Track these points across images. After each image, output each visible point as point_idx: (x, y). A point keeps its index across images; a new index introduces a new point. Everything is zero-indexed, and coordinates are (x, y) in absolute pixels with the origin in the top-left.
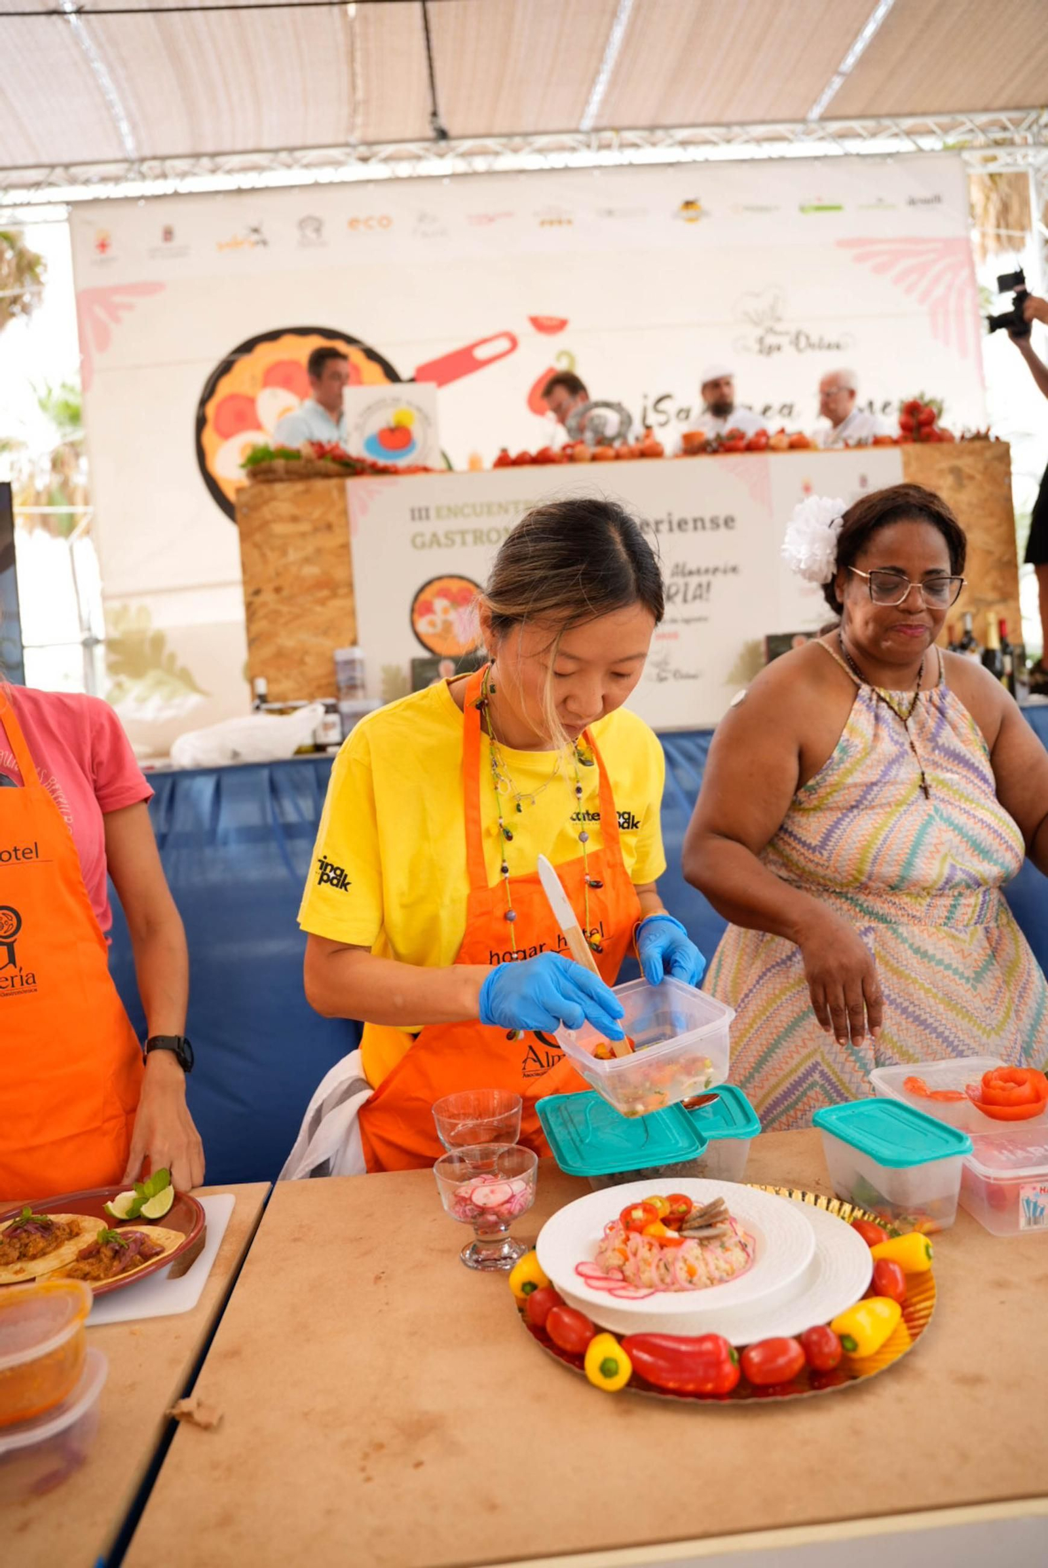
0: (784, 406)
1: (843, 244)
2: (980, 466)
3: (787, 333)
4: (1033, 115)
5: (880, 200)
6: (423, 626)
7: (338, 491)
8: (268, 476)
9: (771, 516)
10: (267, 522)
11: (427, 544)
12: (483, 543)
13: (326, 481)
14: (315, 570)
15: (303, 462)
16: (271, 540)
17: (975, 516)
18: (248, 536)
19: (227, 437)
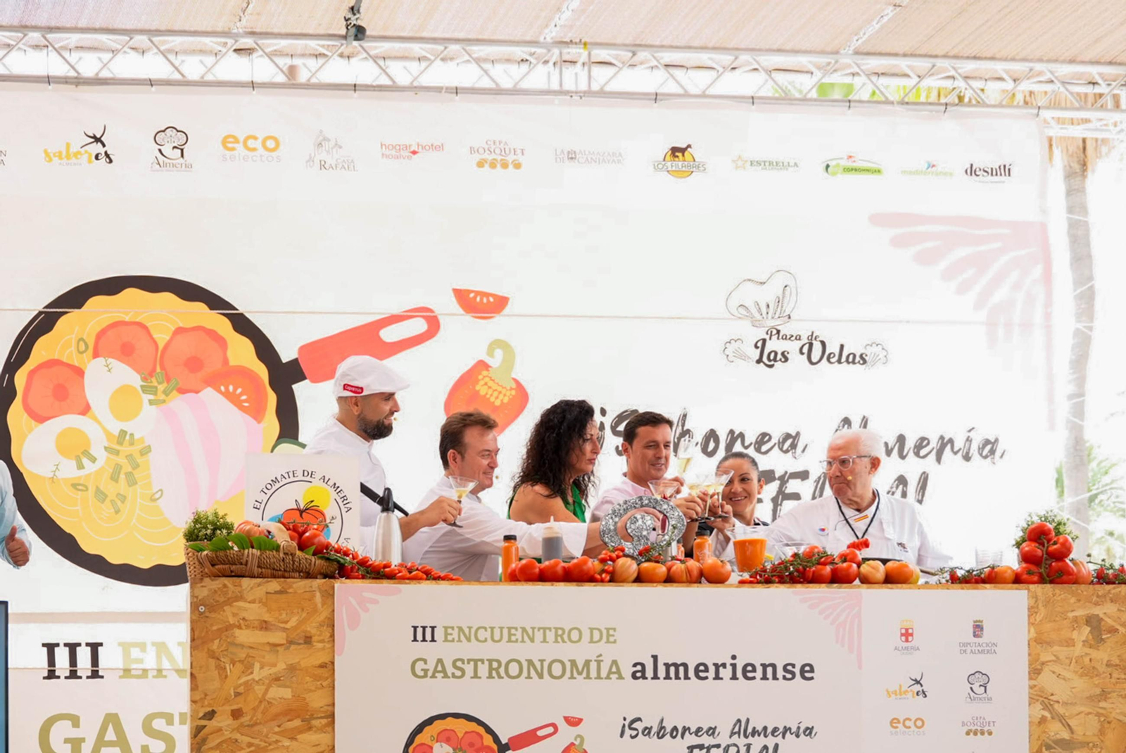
0: (788, 436)
7: (323, 596)
8: (233, 567)
9: (860, 667)
10: (229, 627)
11: (430, 674)
12: (500, 677)
13: (308, 582)
14: (287, 693)
15: (282, 555)
16: (232, 649)
17: (1113, 680)
18: (203, 643)
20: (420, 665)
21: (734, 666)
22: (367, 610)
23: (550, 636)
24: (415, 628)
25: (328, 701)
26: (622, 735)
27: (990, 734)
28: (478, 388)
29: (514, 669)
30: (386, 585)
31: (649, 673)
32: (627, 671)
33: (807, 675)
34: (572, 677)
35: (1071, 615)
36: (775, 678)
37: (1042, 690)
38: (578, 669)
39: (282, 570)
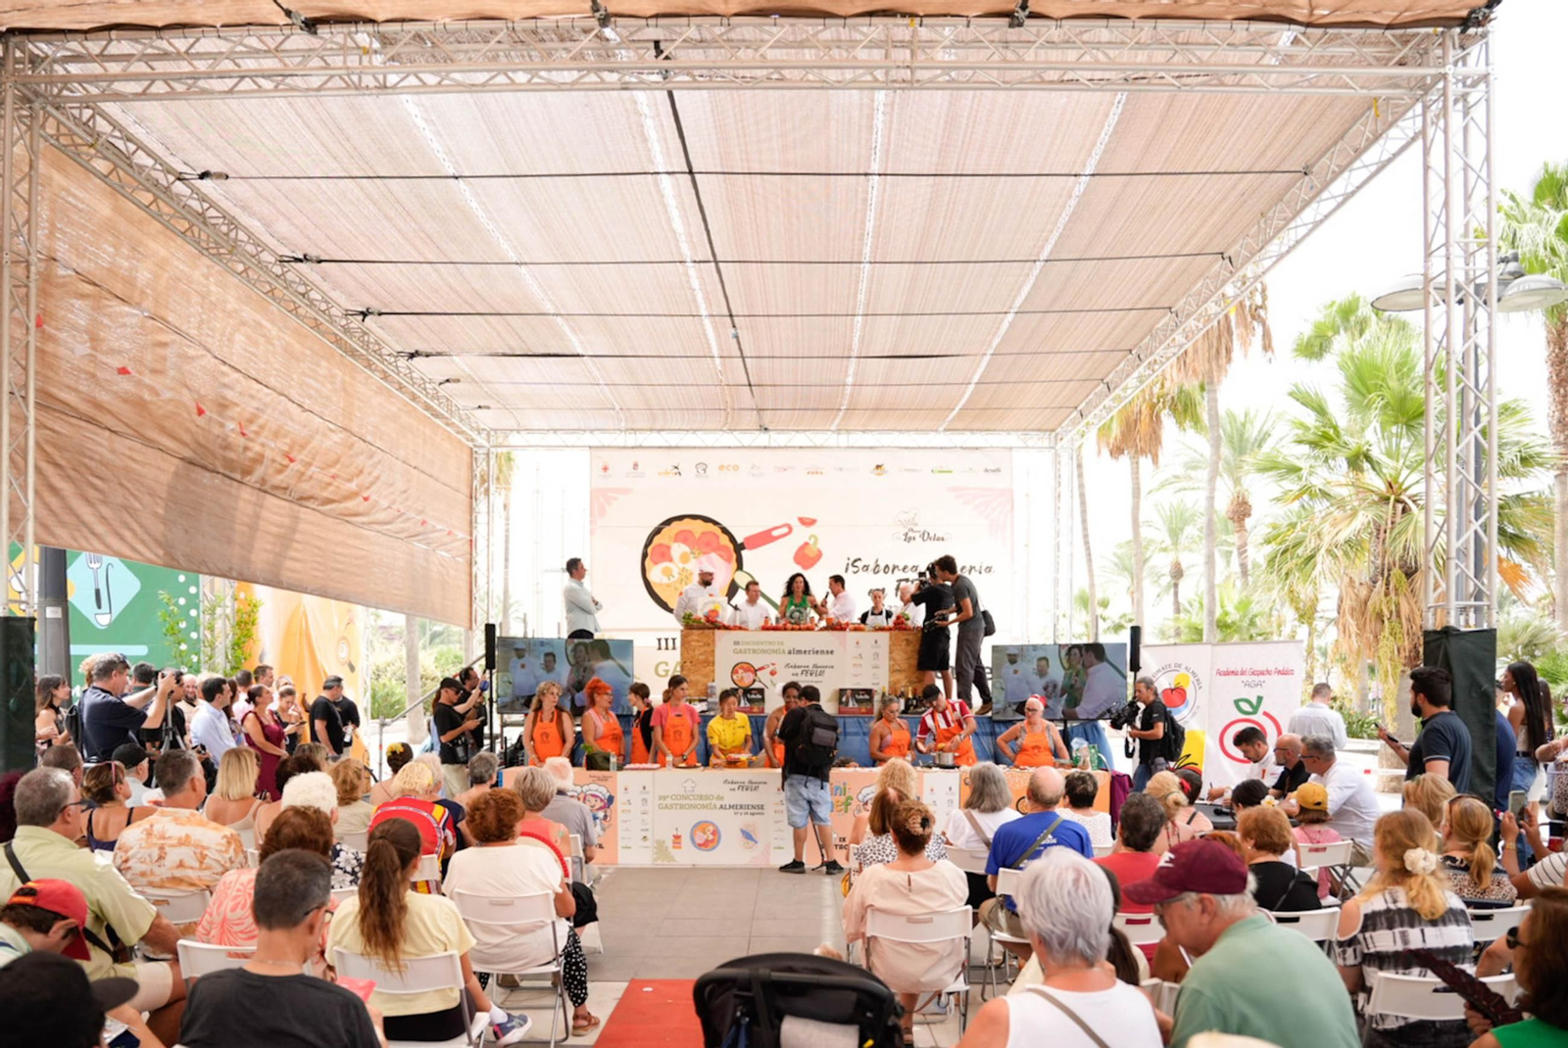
1: (951, 489)
5: (972, 469)
6: (735, 676)
7: (713, 634)
9: (846, 651)
10: (690, 641)
11: (738, 653)
12: (755, 654)
13: (709, 631)
16: (690, 647)
19: (656, 563)
20: (735, 651)
21: (813, 651)
22: (724, 637)
23: (768, 643)
25: (713, 659)
29: (758, 652)
31: (792, 653)
32: (787, 652)
35: (901, 638)
36: (824, 654)
37: (892, 657)
38: (775, 651)
39: (702, 628)
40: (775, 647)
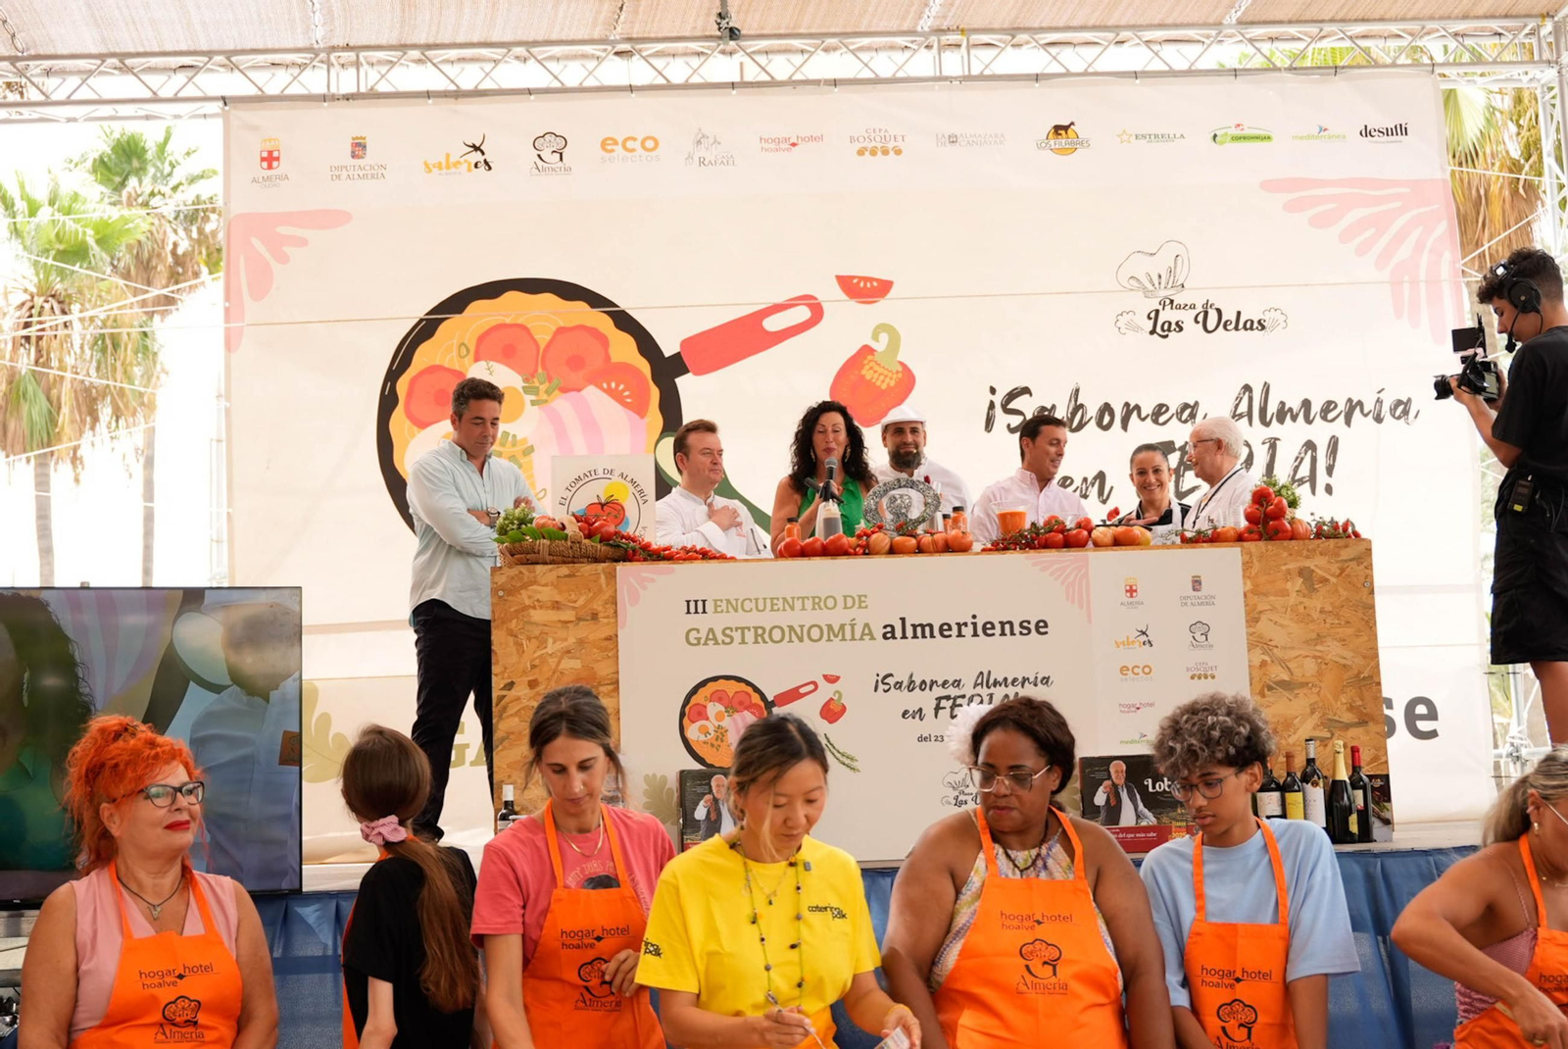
0: (1186, 406)
1: (1270, 186)
2: (1335, 568)
3: (1193, 307)
4: (1532, 24)
5: (1323, 129)
6: (693, 733)
7: (606, 578)
8: (528, 556)
9: (1090, 622)
10: (526, 608)
11: (702, 641)
12: (765, 642)
13: (594, 565)
14: (576, 664)
15: (569, 543)
16: (528, 627)
17: (1328, 625)
18: (503, 623)
19: (423, 425)
20: (693, 634)
21: (975, 624)
22: (645, 588)
23: (809, 604)
24: (688, 602)
25: (613, 670)
26: (876, 690)
27: (1213, 677)
28: (864, 372)
29: (777, 634)
30: (663, 565)
31: (898, 633)
32: (878, 632)
33: (1042, 630)
34: (829, 640)
35: (1284, 568)
36: (1012, 634)
37: (1261, 636)
38: (834, 633)
39: (571, 556)
40: (837, 617)
